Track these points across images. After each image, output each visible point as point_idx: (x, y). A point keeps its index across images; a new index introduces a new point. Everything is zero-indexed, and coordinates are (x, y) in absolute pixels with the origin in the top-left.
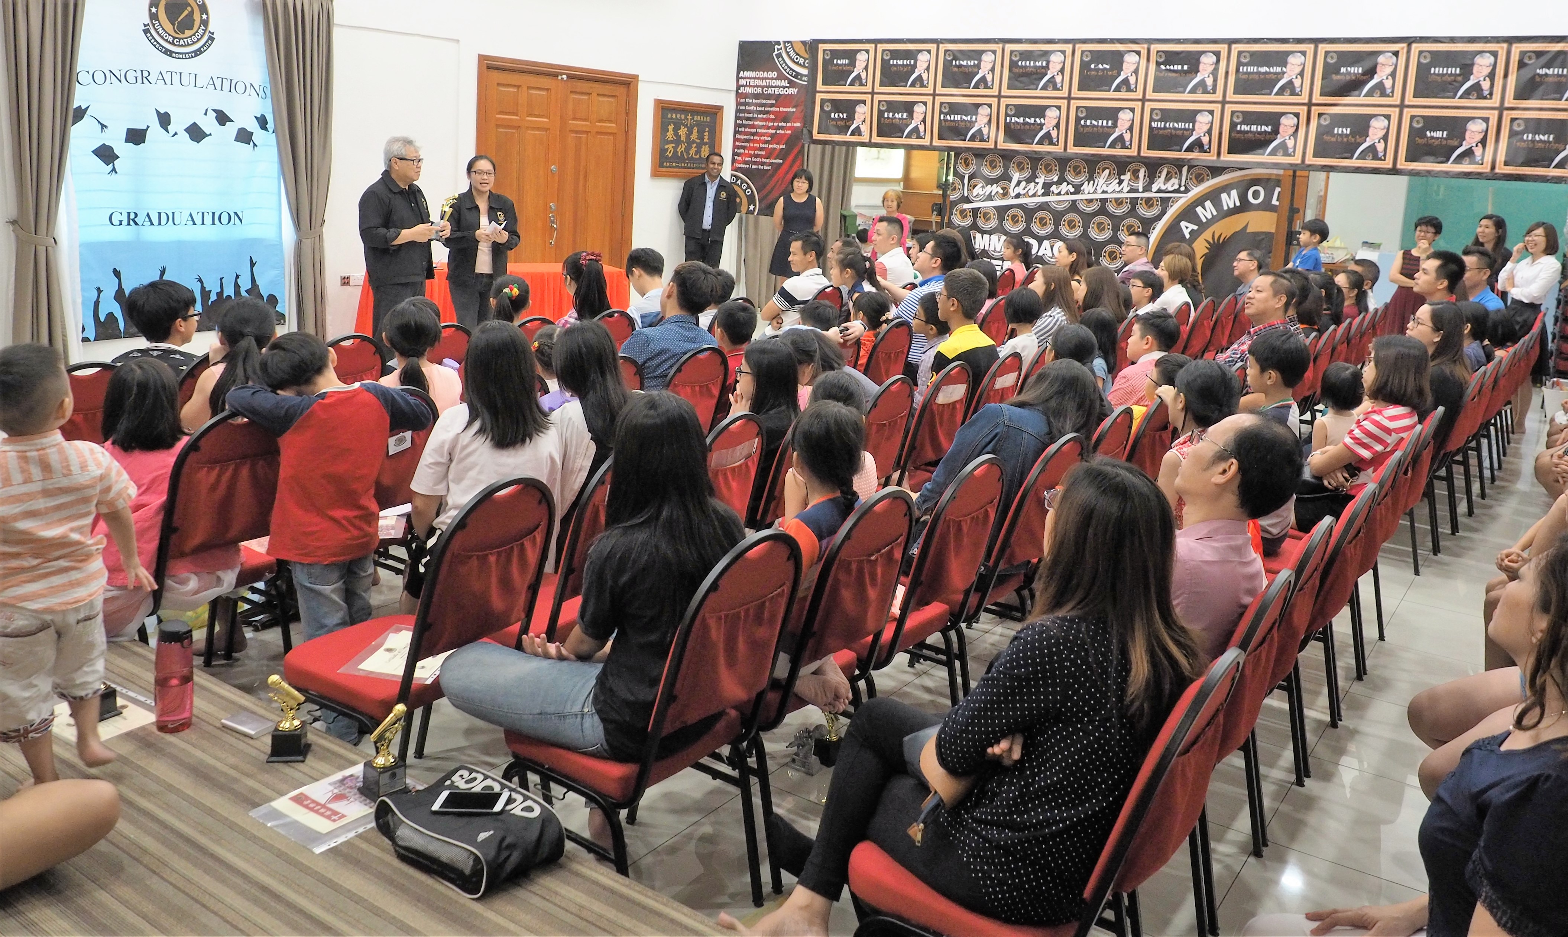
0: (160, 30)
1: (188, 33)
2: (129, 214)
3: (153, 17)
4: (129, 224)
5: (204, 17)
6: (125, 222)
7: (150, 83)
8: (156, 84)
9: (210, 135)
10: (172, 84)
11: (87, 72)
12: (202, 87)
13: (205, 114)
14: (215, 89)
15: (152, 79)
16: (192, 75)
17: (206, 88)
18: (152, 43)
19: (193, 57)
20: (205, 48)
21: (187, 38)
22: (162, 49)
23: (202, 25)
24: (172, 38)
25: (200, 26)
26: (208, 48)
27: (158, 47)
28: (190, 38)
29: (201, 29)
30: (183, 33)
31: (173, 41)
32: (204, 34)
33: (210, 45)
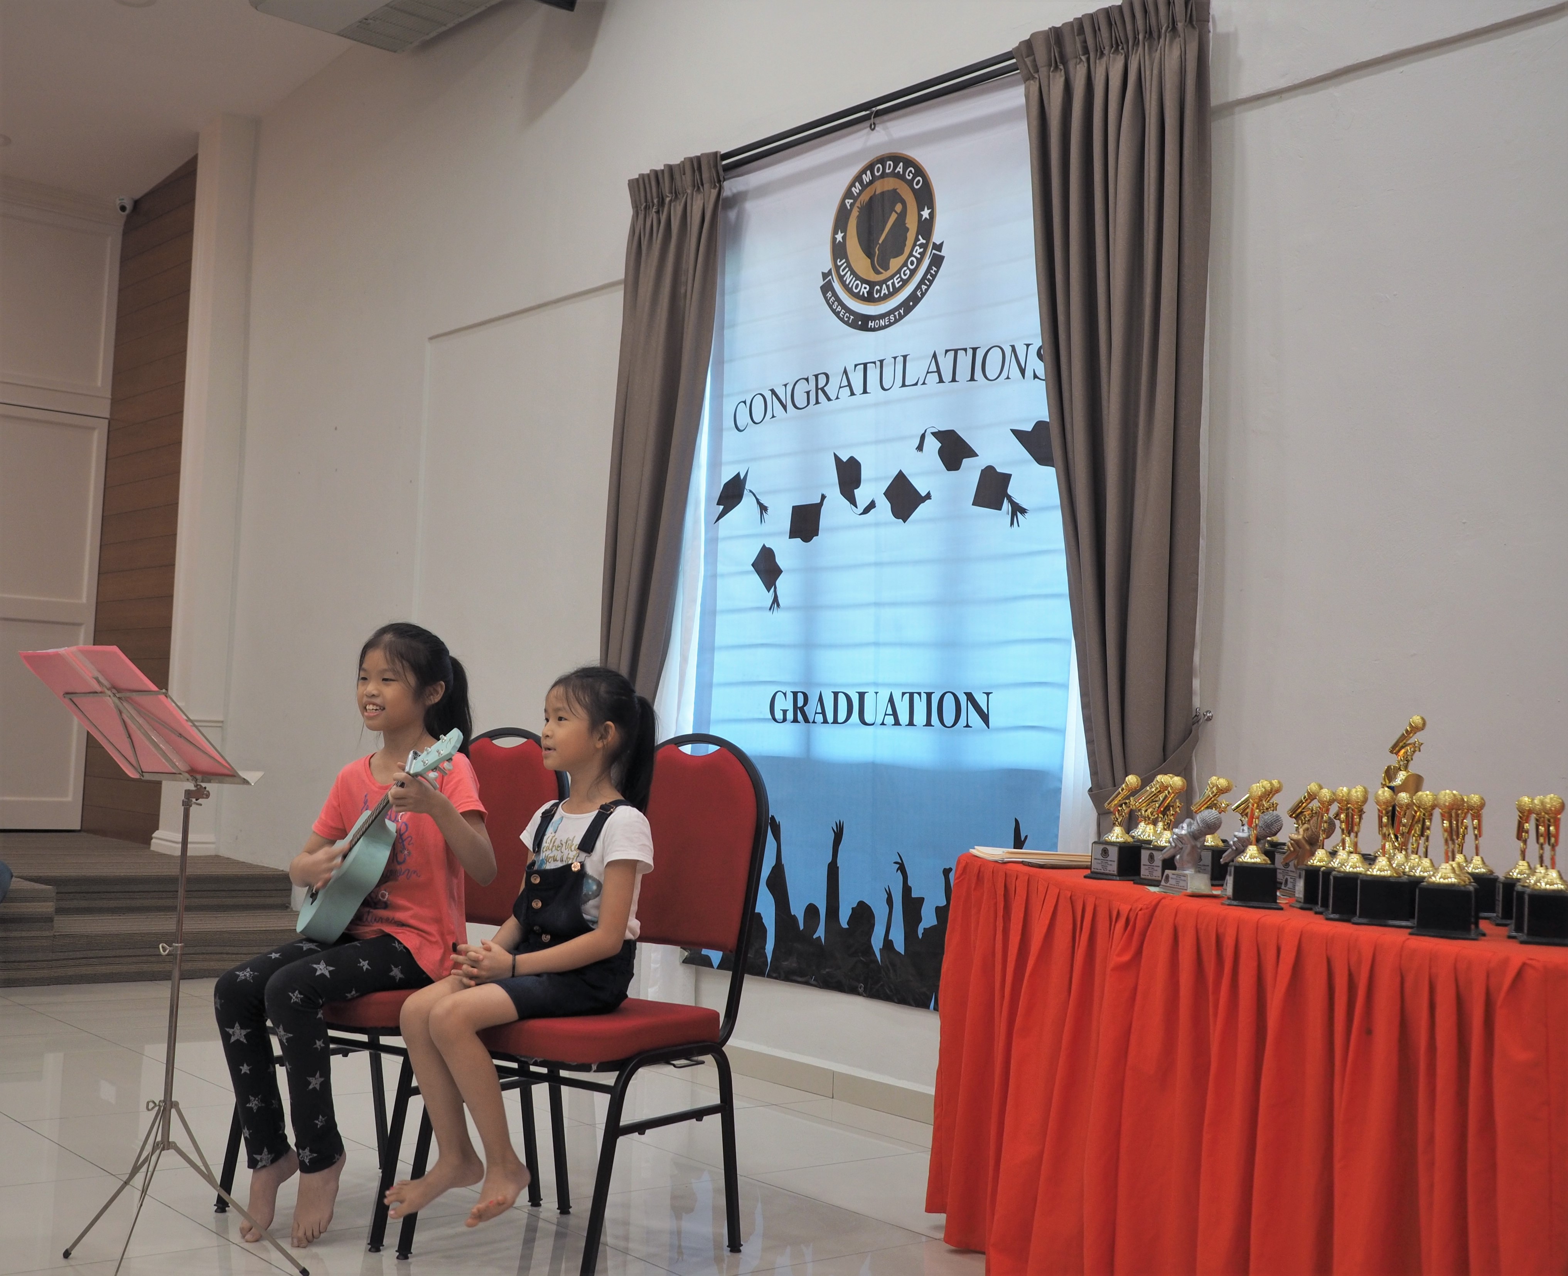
0: (848, 278)
1: (895, 263)
2: (795, 694)
3: (839, 251)
4: (795, 720)
5: (926, 213)
6: (790, 716)
7: (829, 399)
8: (837, 398)
9: (928, 496)
10: (865, 391)
11: (745, 402)
12: (916, 384)
13: (920, 448)
14: (941, 381)
15: (831, 390)
16: (900, 360)
17: (924, 383)
18: (834, 311)
19: (901, 317)
20: (924, 287)
21: (892, 277)
22: (849, 318)
23: (920, 237)
24: (868, 287)
25: (917, 239)
26: (929, 287)
27: (844, 316)
28: (898, 275)
29: (917, 247)
30: (886, 268)
31: (870, 293)
32: (923, 254)
33: (934, 277)
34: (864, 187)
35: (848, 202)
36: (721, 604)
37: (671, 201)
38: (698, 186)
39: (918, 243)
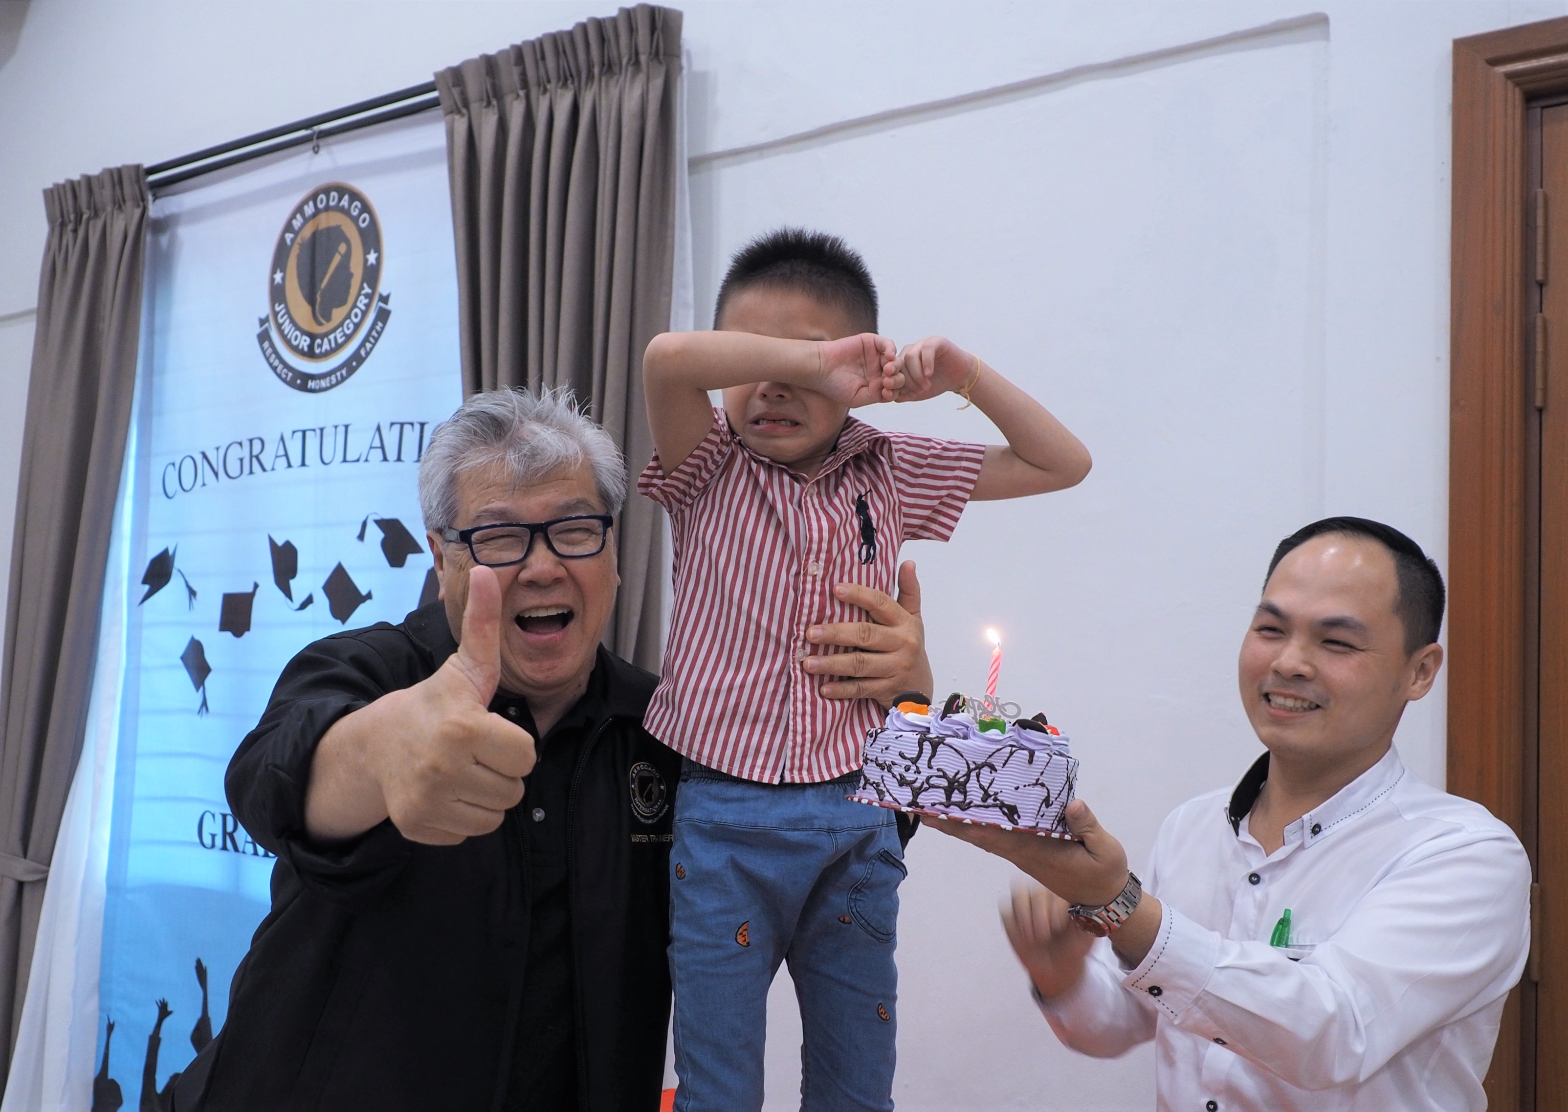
0: (287, 327)
1: (338, 314)
2: (224, 817)
3: (277, 294)
4: (224, 848)
5: (372, 258)
6: (219, 842)
7: (264, 470)
8: (273, 469)
9: (369, 596)
10: (303, 464)
11: (173, 464)
12: (358, 460)
13: (361, 537)
14: (385, 459)
15: (267, 458)
16: (341, 430)
17: (366, 460)
18: (271, 365)
19: (344, 379)
20: (368, 345)
21: (334, 330)
22: (287, 375)
23: (365, 285)
24: (308, 340)
25: (362, 288)
26: (374, 345)
27: (281, 371)
28: (340, 329)
29: (362, 297)
30: (328, 319)
31: (311, 347)
32: (368, 306)
33: (379, 334)
34: (306, 220)
35: (289, 236)
36: (145, 702)
37: (89, 219)
38: (119, 204)
39: (363, 292)
